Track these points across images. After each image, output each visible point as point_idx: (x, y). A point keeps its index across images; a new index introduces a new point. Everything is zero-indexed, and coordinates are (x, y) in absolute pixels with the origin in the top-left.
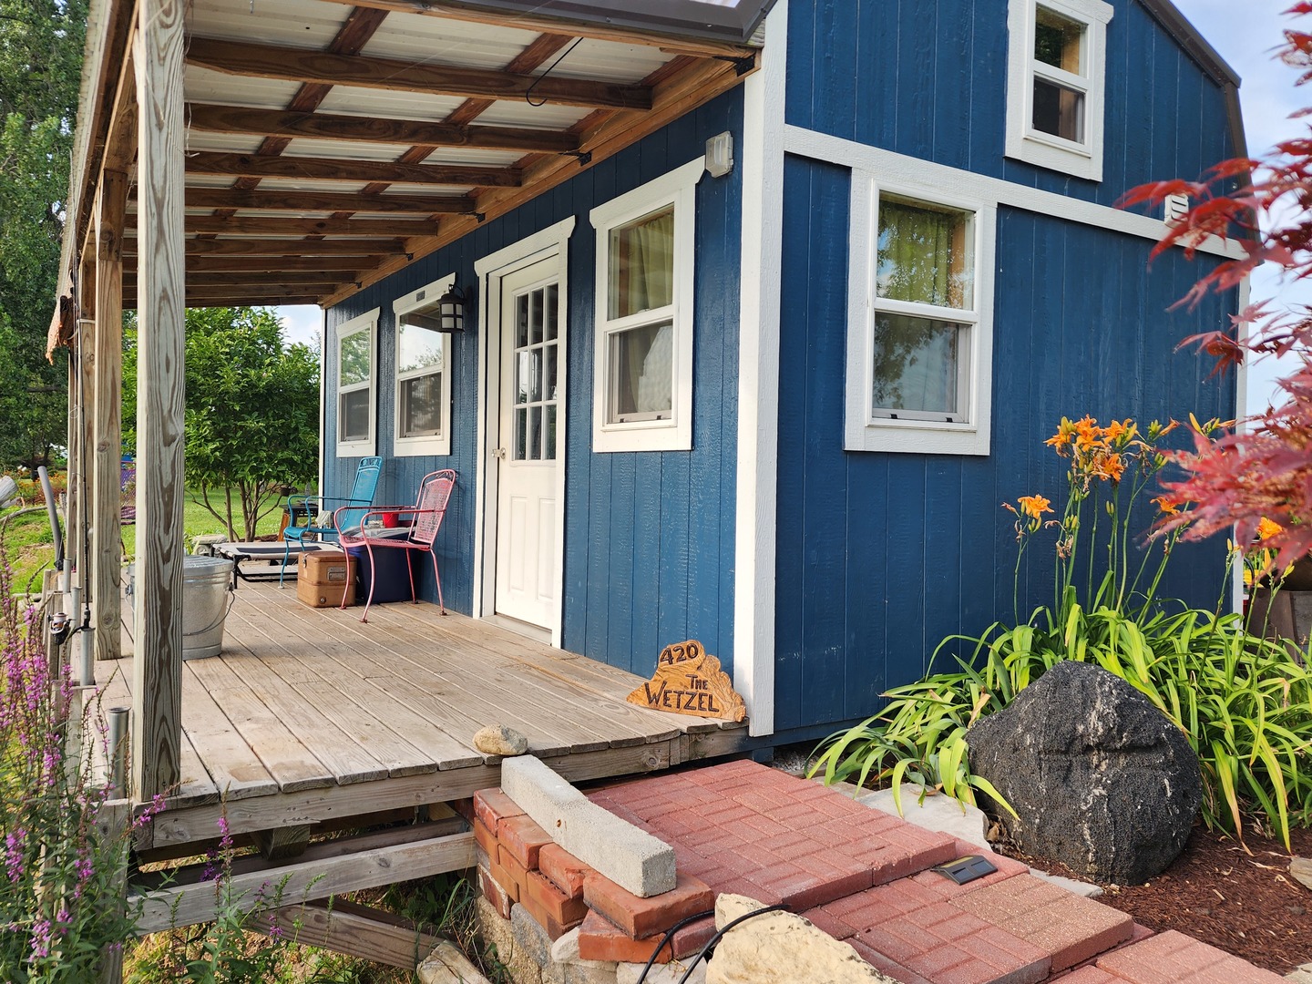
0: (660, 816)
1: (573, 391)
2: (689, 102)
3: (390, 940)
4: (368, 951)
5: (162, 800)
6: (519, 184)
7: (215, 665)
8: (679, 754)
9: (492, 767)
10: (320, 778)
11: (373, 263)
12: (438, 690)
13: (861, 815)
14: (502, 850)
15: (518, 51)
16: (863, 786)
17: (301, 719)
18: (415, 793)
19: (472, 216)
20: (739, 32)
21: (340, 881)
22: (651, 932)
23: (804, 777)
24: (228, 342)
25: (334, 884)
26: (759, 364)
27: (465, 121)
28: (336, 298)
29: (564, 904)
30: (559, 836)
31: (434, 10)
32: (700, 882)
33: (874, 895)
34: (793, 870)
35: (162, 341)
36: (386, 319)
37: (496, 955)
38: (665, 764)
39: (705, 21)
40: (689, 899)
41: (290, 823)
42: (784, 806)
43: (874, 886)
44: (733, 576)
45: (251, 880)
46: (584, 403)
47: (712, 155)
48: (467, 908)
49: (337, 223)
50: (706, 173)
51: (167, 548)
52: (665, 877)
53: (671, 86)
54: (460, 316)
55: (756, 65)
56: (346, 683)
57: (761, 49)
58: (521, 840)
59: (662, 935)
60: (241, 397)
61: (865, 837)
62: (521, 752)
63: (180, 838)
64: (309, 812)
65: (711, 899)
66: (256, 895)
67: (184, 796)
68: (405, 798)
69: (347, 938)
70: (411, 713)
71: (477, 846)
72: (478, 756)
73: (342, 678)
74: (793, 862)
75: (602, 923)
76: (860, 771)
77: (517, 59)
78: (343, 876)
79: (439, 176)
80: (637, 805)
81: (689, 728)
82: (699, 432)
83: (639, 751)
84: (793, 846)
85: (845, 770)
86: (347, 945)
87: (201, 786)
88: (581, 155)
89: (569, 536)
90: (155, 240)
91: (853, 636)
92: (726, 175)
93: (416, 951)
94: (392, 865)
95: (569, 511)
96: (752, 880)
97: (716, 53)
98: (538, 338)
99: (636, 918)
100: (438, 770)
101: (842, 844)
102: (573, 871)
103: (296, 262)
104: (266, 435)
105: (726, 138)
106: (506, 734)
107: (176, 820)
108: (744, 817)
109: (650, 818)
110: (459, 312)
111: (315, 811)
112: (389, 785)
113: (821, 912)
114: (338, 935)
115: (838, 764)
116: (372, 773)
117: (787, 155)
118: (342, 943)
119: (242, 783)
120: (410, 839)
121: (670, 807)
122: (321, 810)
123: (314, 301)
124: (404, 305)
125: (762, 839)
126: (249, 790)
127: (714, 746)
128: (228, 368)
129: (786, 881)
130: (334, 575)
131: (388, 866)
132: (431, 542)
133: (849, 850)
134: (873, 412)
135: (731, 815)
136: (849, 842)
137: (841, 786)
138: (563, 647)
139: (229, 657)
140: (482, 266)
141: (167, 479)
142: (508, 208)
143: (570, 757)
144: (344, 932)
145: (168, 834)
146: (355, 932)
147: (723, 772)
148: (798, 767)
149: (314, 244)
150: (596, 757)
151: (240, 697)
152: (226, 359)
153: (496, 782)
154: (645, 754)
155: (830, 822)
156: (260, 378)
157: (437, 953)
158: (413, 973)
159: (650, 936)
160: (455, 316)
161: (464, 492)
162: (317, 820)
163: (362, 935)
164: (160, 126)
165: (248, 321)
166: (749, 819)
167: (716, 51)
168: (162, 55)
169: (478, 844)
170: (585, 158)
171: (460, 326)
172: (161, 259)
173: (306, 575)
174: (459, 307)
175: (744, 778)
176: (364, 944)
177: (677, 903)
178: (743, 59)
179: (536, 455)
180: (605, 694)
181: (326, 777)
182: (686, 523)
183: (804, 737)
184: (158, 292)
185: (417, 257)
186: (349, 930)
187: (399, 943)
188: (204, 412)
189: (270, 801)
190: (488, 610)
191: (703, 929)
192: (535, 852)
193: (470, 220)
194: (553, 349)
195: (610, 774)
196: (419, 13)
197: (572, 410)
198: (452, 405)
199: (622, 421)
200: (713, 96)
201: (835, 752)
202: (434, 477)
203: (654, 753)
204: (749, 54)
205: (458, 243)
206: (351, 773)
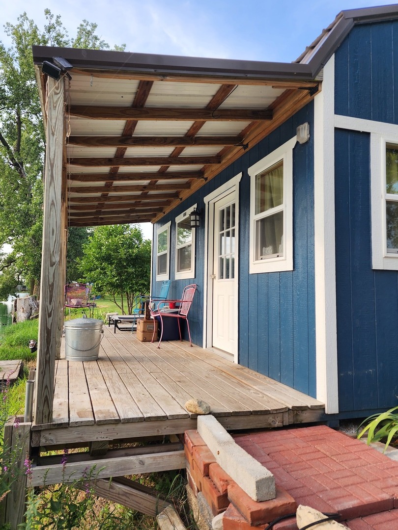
0: (275, 452)
1: (241, 248)
2: (289, 113)
3: (145, 502)
4: (134, 505)
5: (45, 424)
6: (220, 162)
7: (94, 364)
8: (288, 419)
9: (193, 418)
10: (113, 419)
11: (168, 203)
12: (179, 380)
13: (387, 463)
14: (194, 463)
15: (210, 98)
16: (390, 445)
17: (116, 389)
18: (157, 429)
19: (202, 179)
20: (310, 75)
21: (122, 470)
22: (260, 522)
23: (356, 437)
24: (122, 239)
25: (118, 471)
26: (324, 227)
27: (193, 135)
28: (157, 219)
29: (219, 498)
30: (219, 460)
31: (168, 78)
32: (289, 496)
33: (395, 514)
34: (345, 493)
35: (51, 222)
36: (173, 225)
37: (193, 516)
38: (280, 425)
39: (293, 71)
40: (282, 505)
41: (100, 439)
42: (343, 454)
43: (394, 508)
44: (315, 331)
45: (81, 465)
46: (246, 252)
47: (299, 135)
48: (181, 489)
49: (152, 186)
50: (298, 142)
51: (50, 311)
52: (269, 491)
53: (281, 107)
54: (198, 220)
55: (319, 89)
56: (141, 374)
57: (321, 82)
58: (201, 459)
59: (267, 525)
60: (126, 259)
61: (389, 477)
62: (207, 413)
63: (51, 442)
64: (108, 435)
65: (295, 506)
66: (83, 473)
67: (54, 423)
68: (152, 431)
69: (124, 498)
70: (164, 390)
71: (186, 458)
72: (187, 413)
73: (141, 372)
74: (346, 488)
75: (236, 513)
76: (388, 436)
77: (211, 102)
78: (123, 467)
79: (186, 161)
80: (264, 445)
81: (293, 407)
82: (296, 262)
83: (267, 417)
84: (347, 479)
85: (379, 435)
86: (124, 501)
87: (62, 419)
88: (244, 146)
89: (240, 312)
90: (50, 180)
91: (382, 364)
92: (307, 142)
93: (157, 508)
94: (146, 464)
95: (240, 301)
96: (321, 496)
97: (299, 86)
98: (228, 227)
99: (252, 513)
100: (167, 418)
101: (375, 480)
102: (223, 480)
103: (139, 204)
104: (135, 274)
105: (306, 125)
106: (200, 403)
107: (50, 434)
108: (320, 458)
109: (270, 453)
110: (198, 218)
111: (111, 434)
112: (144, 424)
113: (361, 521)
114: (120, 496)
115: (375, 432)
116: (137, 418)
117: (336, 129)
118: (122, 500)
119: (80, 419)
120: (156, 451)
121: (281, 448)
122: (114, 434)
123: (149, 221)
124: (179, 219)
125: (329, 472)
126: (82, 422)
127: (306, 417)
128: (122, 249)
129: (341, 500)
130: (149, 328)
131: (144, 464)
132: (186, 315)
133: (379, 484)
134: (387, 250)
135: (313, 456)
136: (379, 479)
137: (376, 445)
138: (239, 363)
139: (100, 361)
140: (206, 199)
141: (51, 280)
142: (216, 173)
143: (232, 417)
144: (122, 495)
145: (47, 440)
146: (128, 495)
147: (311, 431)
148: (353, 432)
149: (145, 196)
150: (245, 418)
151: (97, 378)
152: (122, 246)
153: (195, 427)
154: (270, 419)
155: (369, 466)
156: (133, 253)
157: (166, 510)
158: (155, 519)
159: (260, 525)
160: (196, 220)
161: (200, 294)
162: (112, 439)
163: (131, 497)
164: (53, 134)
165: (129, 232)
166: (323, 459)
167: (299, 85)
168: (55, 105)
169: (185, 456)
170: (246, 146)
171: (198, 224)
172: (52, 188)
173: (139, 328)
174: (198, 217)
175: (322, 435)
176: (132, 502)
177: (275, 508)
178: (313, 88)
179: (228, 277)
180: (254, 387)
181: (116, 418)
182: (292, 306)
183: (356, 416)
184: (50, 202)
185: (184, 199)
186: (125, 494)
187: (149, 503)
188: (113, 266)
189: (90, 428)
190: (209, 345)
191: (290, 524)
192: (207, 466)
193: (202, 181)
194: (234, 230)
195: (252, 427)
196: (162, 80)
197: (241, 256)
198: (195, 257)
199: (262, 259)
200: (299, 109)
201: (373, 425)
202: (188, 288)
203: (274, 418)
204: (315, 85)
205: (198, 191)
206: (127, 417)
